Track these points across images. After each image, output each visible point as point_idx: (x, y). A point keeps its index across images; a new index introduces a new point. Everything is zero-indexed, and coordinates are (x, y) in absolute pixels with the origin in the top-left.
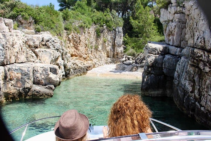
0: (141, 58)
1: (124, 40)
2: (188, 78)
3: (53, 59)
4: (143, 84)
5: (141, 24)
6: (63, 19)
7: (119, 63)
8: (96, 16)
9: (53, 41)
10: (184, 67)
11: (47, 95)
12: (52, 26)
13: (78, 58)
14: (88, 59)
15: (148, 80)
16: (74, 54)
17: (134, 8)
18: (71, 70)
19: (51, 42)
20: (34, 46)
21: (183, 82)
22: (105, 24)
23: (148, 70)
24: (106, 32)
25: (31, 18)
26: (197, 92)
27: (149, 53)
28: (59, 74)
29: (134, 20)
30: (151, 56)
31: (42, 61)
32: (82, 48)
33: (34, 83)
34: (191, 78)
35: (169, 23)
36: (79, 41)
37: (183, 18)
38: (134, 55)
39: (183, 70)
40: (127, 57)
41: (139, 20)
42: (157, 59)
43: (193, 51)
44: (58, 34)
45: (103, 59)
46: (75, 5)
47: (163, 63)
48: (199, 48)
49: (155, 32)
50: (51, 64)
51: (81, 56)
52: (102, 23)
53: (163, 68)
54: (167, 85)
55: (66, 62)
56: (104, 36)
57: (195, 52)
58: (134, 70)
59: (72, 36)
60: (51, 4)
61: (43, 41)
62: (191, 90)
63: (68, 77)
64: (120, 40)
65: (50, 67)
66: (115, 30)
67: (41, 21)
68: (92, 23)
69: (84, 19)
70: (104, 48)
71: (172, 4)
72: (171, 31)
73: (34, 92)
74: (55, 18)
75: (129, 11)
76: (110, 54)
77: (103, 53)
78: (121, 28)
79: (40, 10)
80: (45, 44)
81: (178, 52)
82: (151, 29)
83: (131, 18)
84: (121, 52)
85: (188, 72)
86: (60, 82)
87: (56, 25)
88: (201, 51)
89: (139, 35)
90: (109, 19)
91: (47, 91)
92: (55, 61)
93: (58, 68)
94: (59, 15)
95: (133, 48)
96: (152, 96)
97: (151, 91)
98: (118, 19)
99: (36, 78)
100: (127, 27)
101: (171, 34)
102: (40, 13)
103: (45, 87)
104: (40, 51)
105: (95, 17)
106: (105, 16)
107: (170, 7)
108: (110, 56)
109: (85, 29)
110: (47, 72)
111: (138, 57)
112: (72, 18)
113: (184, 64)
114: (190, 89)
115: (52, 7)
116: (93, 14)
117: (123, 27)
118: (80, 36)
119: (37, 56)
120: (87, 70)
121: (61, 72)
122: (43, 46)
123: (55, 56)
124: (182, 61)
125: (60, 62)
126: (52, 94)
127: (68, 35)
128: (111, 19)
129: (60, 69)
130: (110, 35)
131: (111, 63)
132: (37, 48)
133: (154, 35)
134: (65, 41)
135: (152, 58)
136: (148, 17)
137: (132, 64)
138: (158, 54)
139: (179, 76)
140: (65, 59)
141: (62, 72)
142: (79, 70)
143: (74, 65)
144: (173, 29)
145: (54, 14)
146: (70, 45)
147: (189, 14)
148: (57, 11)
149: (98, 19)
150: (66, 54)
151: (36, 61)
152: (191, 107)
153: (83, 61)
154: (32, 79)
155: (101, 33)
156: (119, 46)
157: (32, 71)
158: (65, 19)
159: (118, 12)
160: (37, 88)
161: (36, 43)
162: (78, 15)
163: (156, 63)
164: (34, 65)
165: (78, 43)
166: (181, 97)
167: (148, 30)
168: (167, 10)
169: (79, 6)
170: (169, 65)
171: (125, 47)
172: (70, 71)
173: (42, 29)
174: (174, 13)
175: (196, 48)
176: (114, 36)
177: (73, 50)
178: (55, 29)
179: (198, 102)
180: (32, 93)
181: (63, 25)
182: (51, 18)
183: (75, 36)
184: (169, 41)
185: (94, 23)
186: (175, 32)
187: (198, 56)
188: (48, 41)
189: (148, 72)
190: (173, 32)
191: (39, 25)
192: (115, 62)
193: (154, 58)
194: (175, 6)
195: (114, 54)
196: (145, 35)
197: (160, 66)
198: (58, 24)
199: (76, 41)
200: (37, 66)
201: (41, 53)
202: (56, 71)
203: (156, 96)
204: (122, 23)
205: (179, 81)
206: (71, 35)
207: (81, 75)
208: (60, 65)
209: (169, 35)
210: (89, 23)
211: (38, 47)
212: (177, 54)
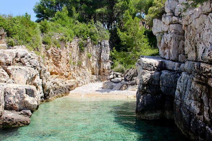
0: (131, 75)
1: (111, 54)
2: (193, 97)
3: (30, 78)
4: (139, 106)
5: (130, 36)
6: (40, 32)
7: (106, 81)
8: (78, 28)
9: (30, 57)
10: (187, 84)
11: (23, 123)
12: (29, 40)
13: (58, 76)
14: (71, 77)
15: (144, 100)
16: (53, 71)
17: (121, 19)
18: (51, 90)
19: (27, 58)
20: (6, 63)
21: (187, 102)
22: (89, 37)
23: (143, 89)
24: (90, 46)
25: (3, 29)
26: (207, 114)
27: (143, 69)
28: (36, 96)
29: (122, 32)
30: (146, 73)
31: (16, 81)
32: (63, 65)
33: (6, 108)
34: (197, 98)
35: (164, 35)
36: (59, 57)
37: (179, 29)
38: (122, 71)
39: (186, 87)
40: (115, 74)
41: (127, 32)
42: (153, 76)
43: (200, 66)
44: (35, 49)
45: (88, 77)
46: (54, 16)
47: (160, 80)
48: (206, 62)
49: (146, 45)
50: (26, 84)
51: (62, 74)
52: (86, 36)
53: (160, 86)
54: (166, 105)
55: (45, 81)
56: (88, 50)
57: (202, 67)
58: (124, 88)
59: (52, 50)
60: (26, 14)
61: (17, 57)
62: (198, 112)
63: (47, 99)
64: (106, 54)
65: (25, 88)
66: (101, 44)
67: (15, 34)
68: (74, 36)
69: (65, 31)
70: (88, 64)
71: (166, 13)
72: (167, 43)
73: (6, 120)
74: (31, 30)
75: (115, 22)
76: (95, 71)
77: (87, 69)
78: (108, 41)
79: (14, 20)
80: (20, 61)
81: (176, 67)
82: (141, 42)
83: (118, 30)
84: (108, 68)
85: (192, 91)
86: (38, 106)
87: (32, 38)
88: (209, 66)
89: (128, 49)
90: (93, 31)
91: (23, 118)
92: (32, 81)
93: (36, 89)
94: (36, 26)
95: (122, 63)
96: (150, 119)
97: (148, 114)
98: (104, 32)
99: (9, 102)
100: (114, 40)
101: (166, 46)
102: (14, 24)
103: (20, 113)
104: (13, 69)
105: (77, 30)
106: (89, 27)
107: (165, 17)
108: (95, 74)
109: (67, 43)
110: (23, 95)
111: (127, 74)
112: (51, 30)
113: (186, 81)
114: (197, 110)
115: (28, 17)
116: (75, 26)
117: (110, 40)
118: (61, 50)
119: (9, 74)
120: (69, 90)
121: (39, 93)
122: (17, 63)
123: (32, 75)
124: (184, 77)
125: (38, 82)
126: (29, 122)
127: (47, 50)
128: (96, 31)
129: (38, 90)
130: (95, 49)
131: (96, 81)
132: (9, 65)
133: (145, 49)
134: (44, 57)
135: (147, 75)
136: (137, 29)
137: (120, 82)
138: (154, 70)
139: (181, 95)
140: (44, 78)
141: (41, 93)
142: (60, 90)
143: (54, 84)
144: (168, 41)
145: (30, 26)
146: (49, 61)
147: (188, 24)
148: (34, 22)
149: (81, 32)
150: (45, 72)
151: (8, 81)
152: (200, 132)
153: (65, 80)
154: (3, 104)
155: (85, 47)
156: (106, 62)
157: (3, 93)
158: (43, 31)
159: (104, 23)
160: (10, 114)
161: (8, 59)
162: (58, 27)
163: (153, 80)
164: (6, 86)
165: (58, 59)
166: (187, 120)
167: (138, 43)
168: (161, 20)
169: (59, 17)
170: (167, 82)
171: (112, 62)
172: (50, 92)
173: (16, 43)
174: (169, 23)
175: (203, 62)
176: (99, 51)
177: (53, 68)
178: (32, 43)
179: (208, 126)
180: (3, 121)
181: (41, 38)
182: (26, 30)
183: (55, 51)
184: (164, 55)
185: (77, 36)
186: (171, 44)
187: (206, 71)
188: (24, 57)
189: (144, 91)
190: (169, 44)
191: (12, 38)
192: (102, 79)
193: (149, 75)
194: (170, 16)
195: (99, 71)
196: (134, 48)
197: (157, 83)
198: (35, 37)
199: (57, 56)
200: (10, 87)
201: (14, 71)
202: (34, 93)
203: (153, 119)
204: (108, 35)
205: (181, 101)
206: (50, 49)
207: (62, 96)
208: (38, 85)
209: (164, 48)
210: (71, 36)
211: (11, 64)
212: (175, 69)
